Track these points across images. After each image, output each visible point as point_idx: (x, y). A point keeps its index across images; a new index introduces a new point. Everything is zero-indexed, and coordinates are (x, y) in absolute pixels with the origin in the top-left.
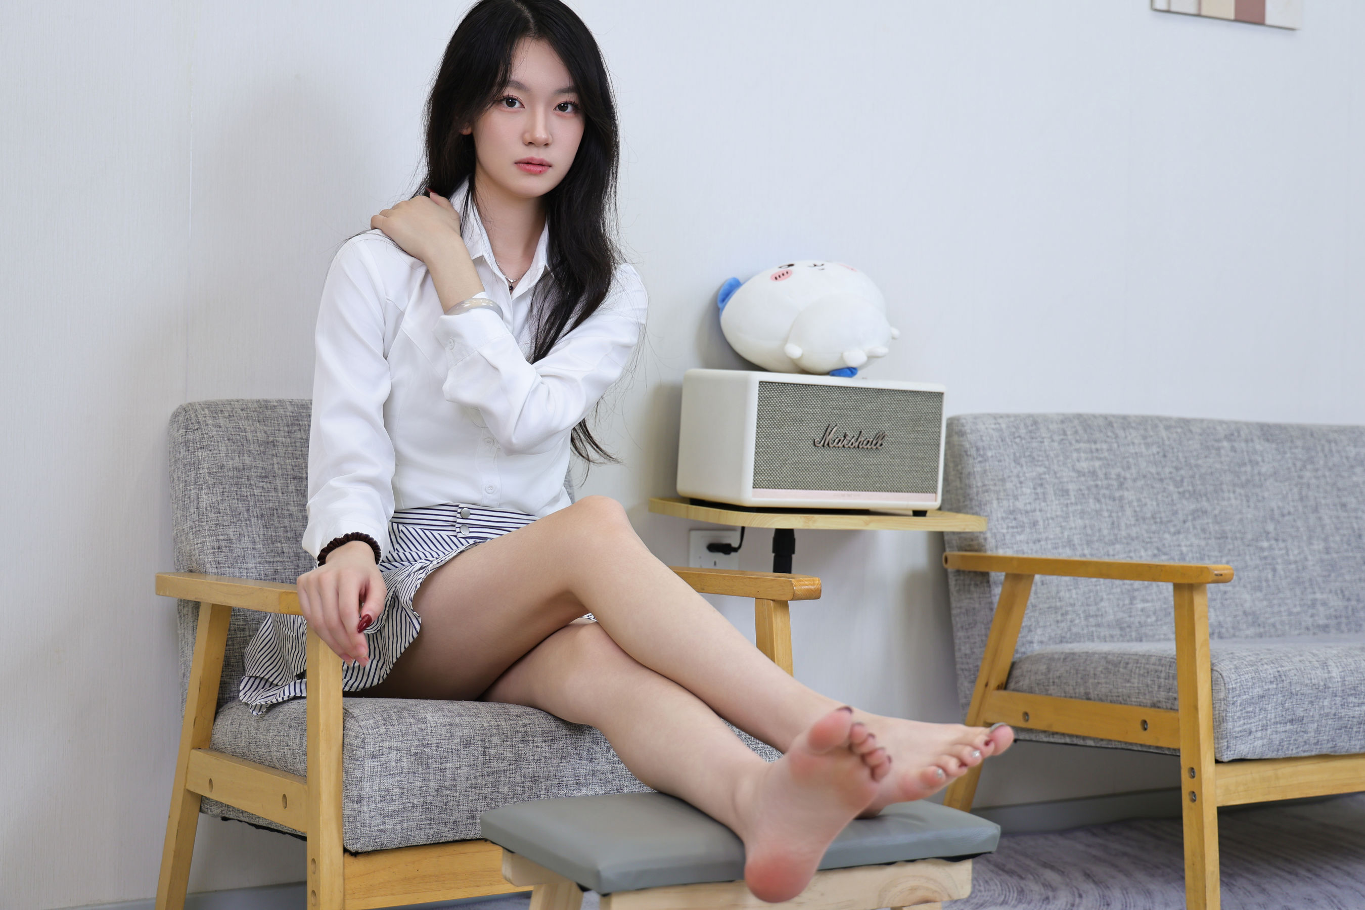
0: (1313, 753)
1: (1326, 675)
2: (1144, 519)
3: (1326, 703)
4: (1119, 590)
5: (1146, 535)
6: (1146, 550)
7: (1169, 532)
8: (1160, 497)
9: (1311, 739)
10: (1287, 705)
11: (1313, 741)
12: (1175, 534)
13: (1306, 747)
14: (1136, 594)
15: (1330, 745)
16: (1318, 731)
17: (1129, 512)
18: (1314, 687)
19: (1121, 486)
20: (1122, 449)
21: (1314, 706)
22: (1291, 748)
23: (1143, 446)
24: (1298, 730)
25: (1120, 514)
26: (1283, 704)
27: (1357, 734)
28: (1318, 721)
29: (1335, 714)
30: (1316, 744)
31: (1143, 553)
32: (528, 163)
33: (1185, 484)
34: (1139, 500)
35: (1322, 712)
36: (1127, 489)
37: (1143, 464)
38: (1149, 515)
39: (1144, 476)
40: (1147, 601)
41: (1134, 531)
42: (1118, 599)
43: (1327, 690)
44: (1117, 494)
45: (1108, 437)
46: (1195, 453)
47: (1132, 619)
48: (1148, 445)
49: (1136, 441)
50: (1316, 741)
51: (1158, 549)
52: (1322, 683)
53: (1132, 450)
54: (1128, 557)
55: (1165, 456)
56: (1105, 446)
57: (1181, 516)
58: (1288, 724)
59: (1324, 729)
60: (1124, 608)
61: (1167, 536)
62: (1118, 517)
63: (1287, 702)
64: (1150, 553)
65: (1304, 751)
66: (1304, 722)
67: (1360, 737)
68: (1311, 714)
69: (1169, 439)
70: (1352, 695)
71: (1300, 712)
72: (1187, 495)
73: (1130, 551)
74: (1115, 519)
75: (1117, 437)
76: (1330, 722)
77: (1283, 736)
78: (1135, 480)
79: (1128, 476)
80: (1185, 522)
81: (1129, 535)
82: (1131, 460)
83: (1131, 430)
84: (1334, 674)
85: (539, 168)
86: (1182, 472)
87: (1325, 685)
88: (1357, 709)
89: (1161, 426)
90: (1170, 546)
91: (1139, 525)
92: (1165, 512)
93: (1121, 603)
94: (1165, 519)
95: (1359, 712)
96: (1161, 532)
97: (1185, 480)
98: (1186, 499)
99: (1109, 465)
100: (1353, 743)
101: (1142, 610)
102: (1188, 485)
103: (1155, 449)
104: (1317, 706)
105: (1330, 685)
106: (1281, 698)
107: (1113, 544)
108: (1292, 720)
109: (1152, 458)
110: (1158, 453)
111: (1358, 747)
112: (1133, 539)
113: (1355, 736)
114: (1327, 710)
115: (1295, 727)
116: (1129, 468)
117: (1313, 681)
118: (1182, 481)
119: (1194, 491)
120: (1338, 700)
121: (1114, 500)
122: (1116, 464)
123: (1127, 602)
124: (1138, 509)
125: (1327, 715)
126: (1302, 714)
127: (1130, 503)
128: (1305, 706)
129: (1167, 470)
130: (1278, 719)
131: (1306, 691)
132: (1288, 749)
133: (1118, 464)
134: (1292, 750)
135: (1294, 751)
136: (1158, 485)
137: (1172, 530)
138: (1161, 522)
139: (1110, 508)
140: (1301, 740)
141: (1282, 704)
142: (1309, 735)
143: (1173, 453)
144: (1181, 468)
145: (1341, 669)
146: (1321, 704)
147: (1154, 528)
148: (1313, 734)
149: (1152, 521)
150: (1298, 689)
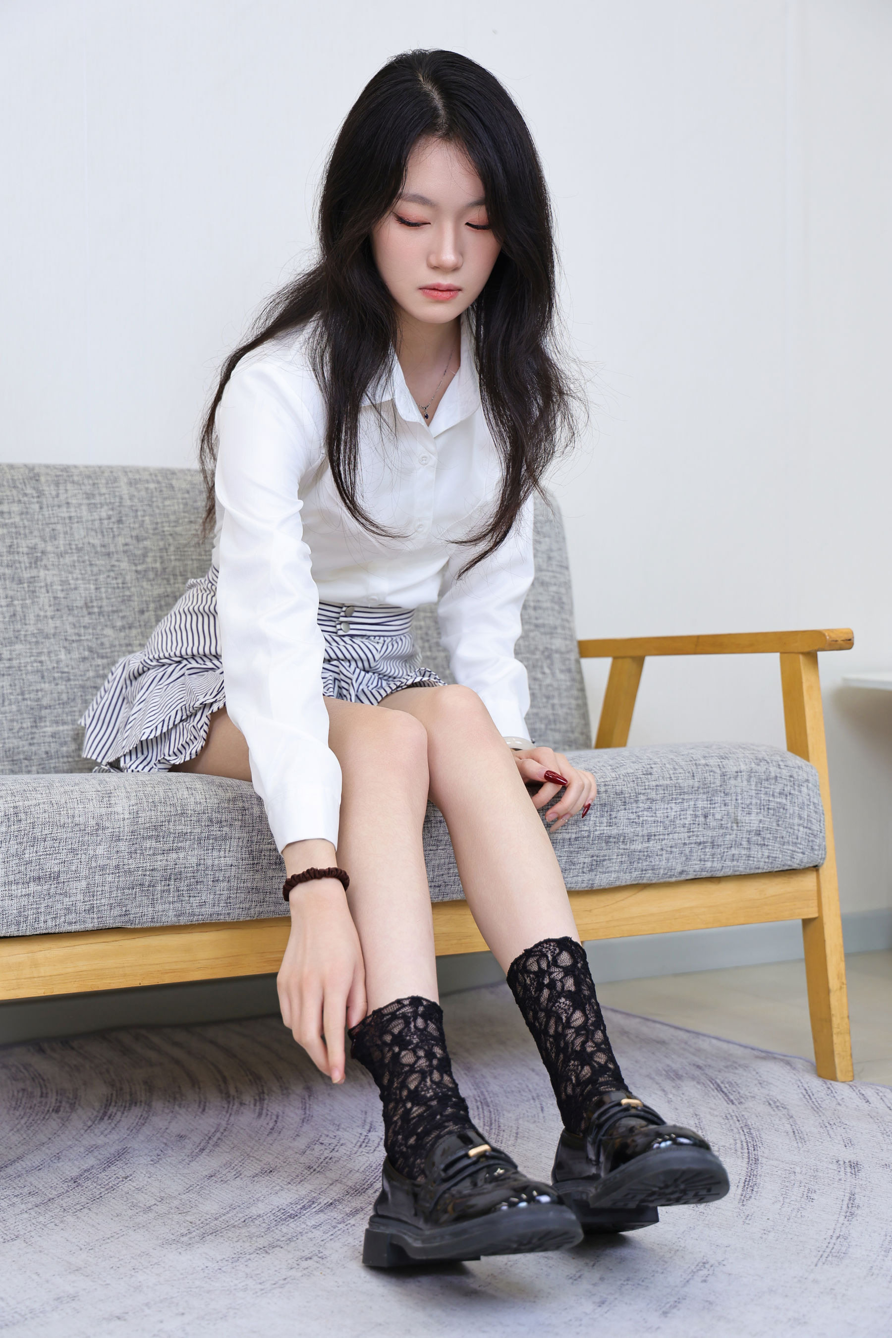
0: (89, 926)
1: (103, 811)
2: (70, 609)
3: (100, 850)
4: (14, 708)
5: (70, 631)
6: (69, 651)
7: (114, 627)
8: (102, 578)
9: (78, 904)
10: (27, 856)
11: (81, 906)
12: (123, 628)
13: (72, 917)
14: (44, 712)
15: (116, 912)
16: (89, 891)
17: (44, 598)
18: (77, 828)
19: (35, 562)
20: (46, 513)
21: (79, 856)
22: (42, 919)
23: (84, 508)
24: (52, 891)
25: (28, 602)
26: (19, 855)
27: (165, 894)
28: (86, 877)
29: (117, 867)
30: (90, 910)
31: (63, 656)
32: (434, 289)
33: (149, 560)
34: (64, 582)
35: (94, 864)
36: (46, 568)
37: (79, 532)
38: (80, 603)
39: (79, 550)
40: (64, 723)
41: (50, 626)
42: (12, 721)
43: (100, 832)
44: (26, 575)
45: (26, 495)
46: (172, 518)
47: (34, 748)
48: (92, 507)
49: (74, 501)
50: (87, 908)
51: (91, 650)
52: (92, 822)
53: (64, 513)
54: (35, 661)
55: (120, 521)
56: (15, 508)
57: (135, 604)
58: (31, 884)
59: (100, 889)
60: (21, 734)
61: (109, 631)
62: (23, 606)
63: (27, 851)
64: (76, 655)
65: (70, 923)
66: (61, 879)
67: (171, 899)
68: (74, 868)
69: (131, 498)
70: (150, 837)
71: (52, 865)
72: (151, 575)
73: (40, 654)
74: (19, 609)
75: (40, 494)
76: (109, 878)
77: (24, 901)
78: (61, 555)
79: (50, 548)
80: (142, 612)
81: (41, 631)
82: (59, 527)
83: (69, 486)
84: (119, 809)
85: (446, 295)
86: (147, 543)
87: (97, 824)
88: (159, 857)
89: (123, 481)
90: (112, 646)
91: (62, 617)
92: (108, 598)
93: (16, 726)
94: (106, 609)
95: (164, 862)
96: (99, 627)
97: (151, 554)
98: (149, 580)
99: (18, 533)
100: (159, 907)
101: (53, 735)
102: (155, 561)
103: (104, 512)
104: (84, 856)
105: (108, 824)
106: (16, 847)
107: (11, 643)
108: (39, 878)
109: (97, 523)
110: (109, 518)
111: (171, 913)
112: (47, 637)
113: (162, 897)
114: (101, 862)
115: (45, 887)
116: (54, 538)
117: (77, 819)
118: (145, 555)
119: (164, 569)
120: (123, 846)
121: (20, 582)
122: (31, 533)
123: (27, 724)
124: (60, 595)
125: (103, 868)
126: (56, 869)
127: (48, 587)
128: (63, 856)
129: (121, 540)
130: (11, 878)
131: (62, 834)
132: (37, 920)
133: (36, 533)
134: (45, 922)
135: (50, 923)
136: (101, 562)
137: (119, 623)
138: (100, 613)
139: (10, 593)
140: (59, 906)
141: (17, 855)
142: (72, 899)
143: (136, 517)
144: (145, 539)
145: (133, 802)
146: (91, 852)
147: (87, 620)
148: (80, 897)
149: (85, 611)
150: (46, 832)
